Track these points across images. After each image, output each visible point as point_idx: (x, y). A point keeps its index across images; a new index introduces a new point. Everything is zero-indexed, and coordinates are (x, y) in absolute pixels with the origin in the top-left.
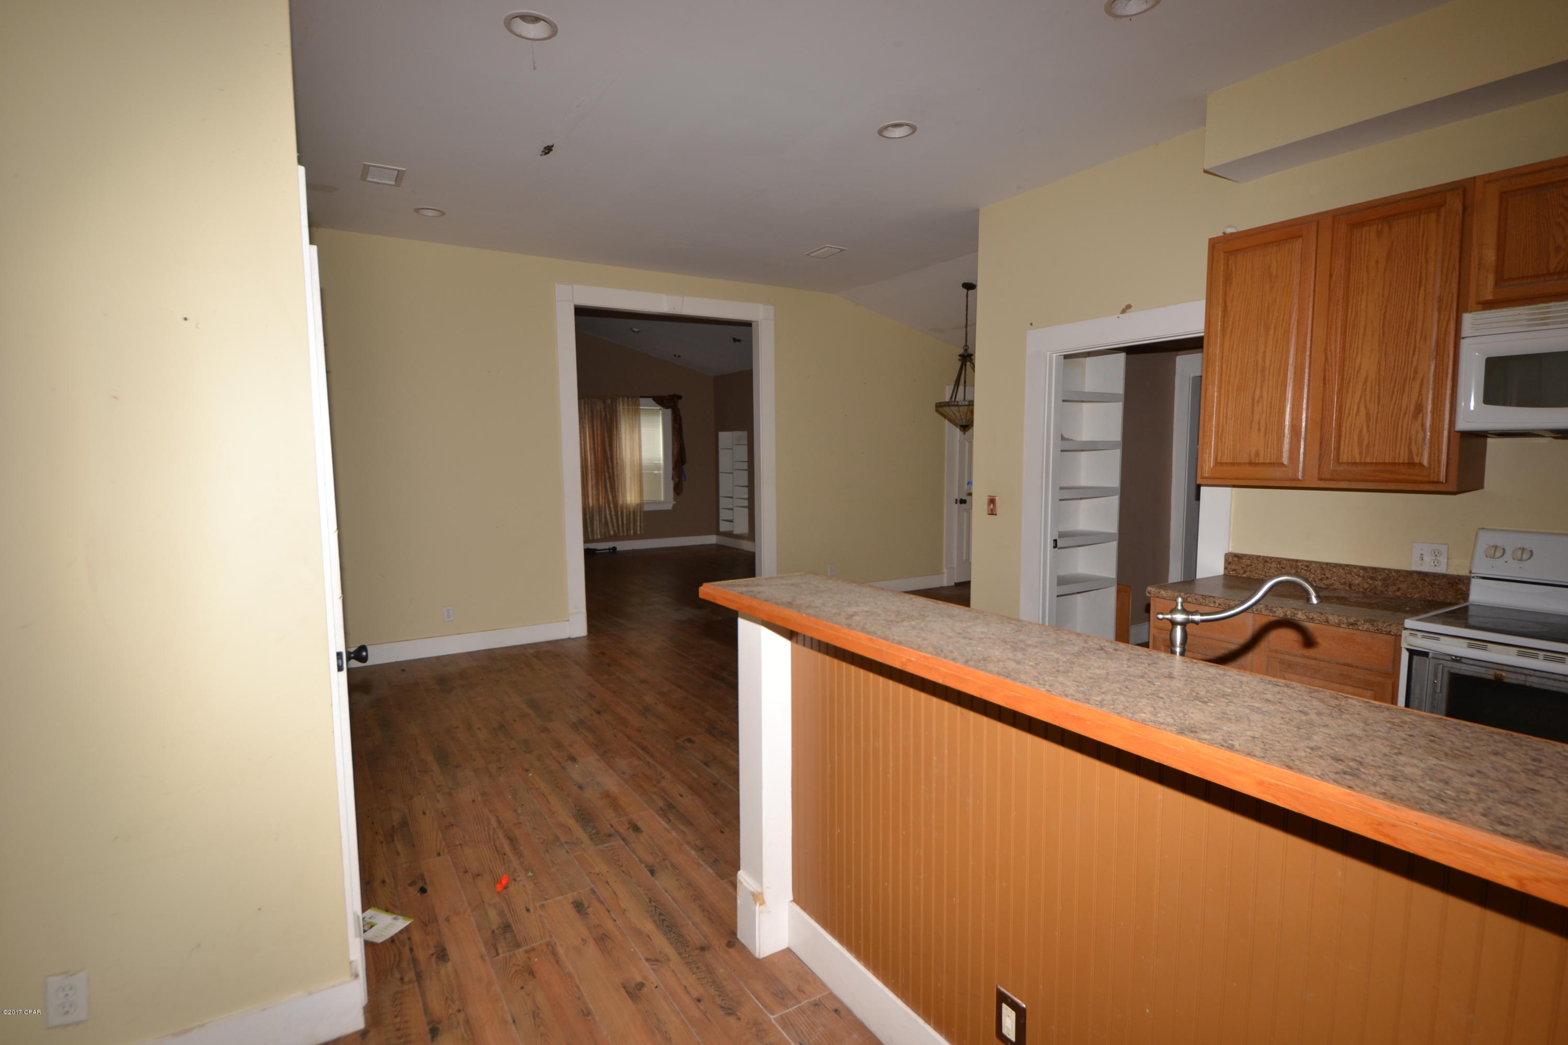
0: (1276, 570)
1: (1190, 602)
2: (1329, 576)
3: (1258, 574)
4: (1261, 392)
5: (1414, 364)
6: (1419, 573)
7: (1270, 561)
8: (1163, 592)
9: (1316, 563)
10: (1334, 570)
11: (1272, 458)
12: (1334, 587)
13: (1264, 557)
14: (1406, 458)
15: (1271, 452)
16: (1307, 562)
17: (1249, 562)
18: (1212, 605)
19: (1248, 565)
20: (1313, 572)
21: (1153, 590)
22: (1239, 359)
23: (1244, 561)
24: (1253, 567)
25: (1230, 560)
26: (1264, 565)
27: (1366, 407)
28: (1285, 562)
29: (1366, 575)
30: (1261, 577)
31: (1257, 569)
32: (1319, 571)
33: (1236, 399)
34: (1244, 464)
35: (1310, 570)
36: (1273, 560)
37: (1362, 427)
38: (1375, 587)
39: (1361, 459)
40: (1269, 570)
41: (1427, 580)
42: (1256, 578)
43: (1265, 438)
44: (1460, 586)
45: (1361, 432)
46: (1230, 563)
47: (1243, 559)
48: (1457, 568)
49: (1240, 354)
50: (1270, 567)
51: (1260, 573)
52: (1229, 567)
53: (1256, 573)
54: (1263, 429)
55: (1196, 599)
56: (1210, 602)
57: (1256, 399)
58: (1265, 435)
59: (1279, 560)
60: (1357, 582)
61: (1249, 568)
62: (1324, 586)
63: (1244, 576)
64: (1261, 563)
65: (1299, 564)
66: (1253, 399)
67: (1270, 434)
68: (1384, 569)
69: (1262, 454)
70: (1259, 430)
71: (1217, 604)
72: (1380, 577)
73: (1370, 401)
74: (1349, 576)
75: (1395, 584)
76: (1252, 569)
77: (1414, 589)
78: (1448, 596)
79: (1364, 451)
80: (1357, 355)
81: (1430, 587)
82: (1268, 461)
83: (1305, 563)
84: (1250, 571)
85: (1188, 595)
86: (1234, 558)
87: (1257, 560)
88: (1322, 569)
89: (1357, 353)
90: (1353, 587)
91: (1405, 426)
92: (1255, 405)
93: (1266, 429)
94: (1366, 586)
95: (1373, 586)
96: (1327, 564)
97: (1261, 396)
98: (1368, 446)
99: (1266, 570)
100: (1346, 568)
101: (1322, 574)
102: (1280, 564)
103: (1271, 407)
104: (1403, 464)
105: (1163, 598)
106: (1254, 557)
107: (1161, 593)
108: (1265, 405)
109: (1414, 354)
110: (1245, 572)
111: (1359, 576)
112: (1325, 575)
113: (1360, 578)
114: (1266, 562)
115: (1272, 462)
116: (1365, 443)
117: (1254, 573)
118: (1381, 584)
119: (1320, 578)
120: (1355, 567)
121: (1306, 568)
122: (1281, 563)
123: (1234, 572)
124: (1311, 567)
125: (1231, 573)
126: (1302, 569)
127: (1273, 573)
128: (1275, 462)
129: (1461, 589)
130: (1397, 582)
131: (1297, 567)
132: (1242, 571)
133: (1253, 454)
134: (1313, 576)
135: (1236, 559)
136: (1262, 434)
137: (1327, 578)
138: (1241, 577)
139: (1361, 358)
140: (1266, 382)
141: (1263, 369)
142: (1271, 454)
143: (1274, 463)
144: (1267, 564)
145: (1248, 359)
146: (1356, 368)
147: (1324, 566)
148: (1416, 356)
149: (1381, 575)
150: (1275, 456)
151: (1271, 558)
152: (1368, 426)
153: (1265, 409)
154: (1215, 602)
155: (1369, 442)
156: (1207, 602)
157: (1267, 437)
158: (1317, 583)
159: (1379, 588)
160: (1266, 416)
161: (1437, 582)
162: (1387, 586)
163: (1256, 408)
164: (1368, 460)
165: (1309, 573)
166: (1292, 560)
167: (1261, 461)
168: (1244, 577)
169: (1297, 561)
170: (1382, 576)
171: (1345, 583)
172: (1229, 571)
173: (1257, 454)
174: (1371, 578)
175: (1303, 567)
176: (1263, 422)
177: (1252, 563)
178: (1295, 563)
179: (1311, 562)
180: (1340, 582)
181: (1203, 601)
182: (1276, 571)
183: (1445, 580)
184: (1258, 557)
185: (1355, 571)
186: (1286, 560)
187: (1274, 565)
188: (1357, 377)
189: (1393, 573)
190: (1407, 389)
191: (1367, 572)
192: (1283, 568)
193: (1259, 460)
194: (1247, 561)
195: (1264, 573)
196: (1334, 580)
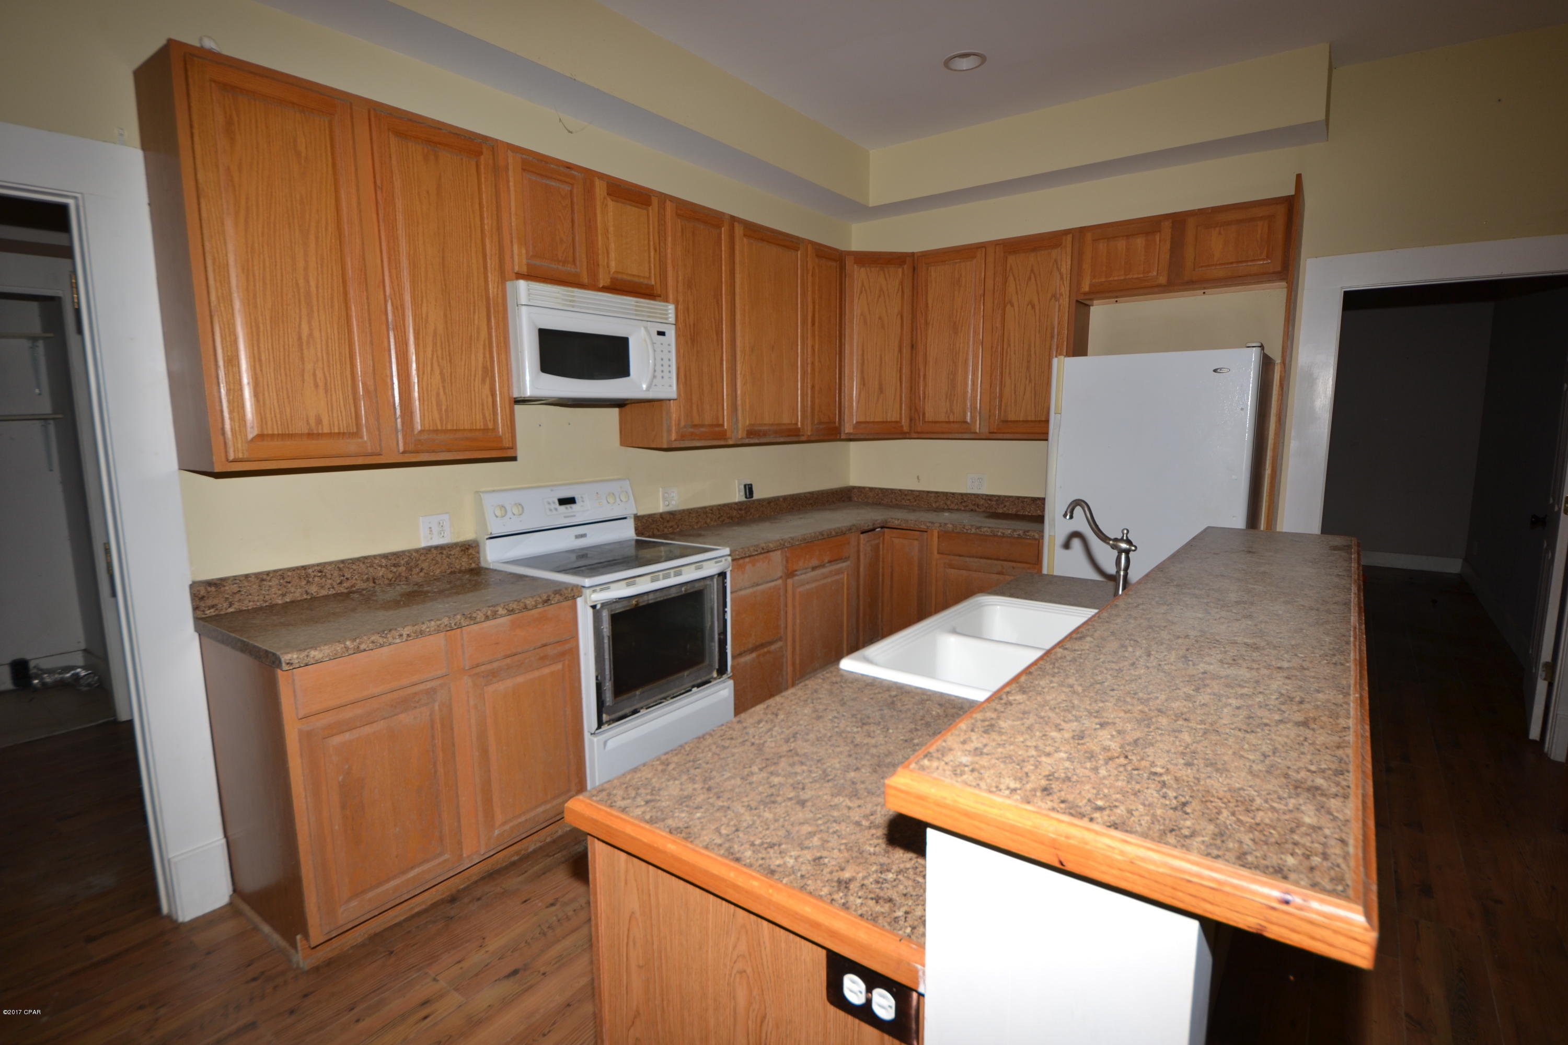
0: (279, 587)
1: (365, 650)
2: (349, 576)
3: (254, 601)
4: (311, 329)
5: (476, 322)
6: (436, 547)
7: (268, 578)
8: (313, 653)
9: (330, 563)
10: (354, 567)
11: (341, 426)
12: (357, 587)
13: (257, 575)
14: (482, 424)
15: (338, 417)
16: (318, 565)
17: (235, 588)
18: (398, 641)
19: (235, 593)
20: (329, 577)
21: (295, 656)
22: (268, 270)
23: (227, 588)
24: (243, 593)
25: (203, 592)
26: (260, 586)
27: (439, 365)
28: (289, 574)
29: (389, 563)
30: (258, 604)
31: (250, 594)
32: (336, 574)
33: (272, 335)
34: (302, 435)
35: (325, 575)
36: (271, 575)
37: (439, 388)
38: (400, 575)
39: (442, 426)
40: (268, 590)
41: (445, 552)
42: (250, 608)
43: (327, 397)
44: (471, 551)
45: (438, 394)
46: (202, 598)
47: (224, 586)
48: (467, 535)
49: (267, 264)
50: (270, 586)
51: (256, 598)
52: (202, 604)
53: (250, 601)
54: (321, 384)
55: (373, 642)
56: (394, 638)
57: (305, 337)
58: (326, 392)
59: (279, 573)
60: (381, 574)
61: (237, 597)
62: (345, 591)
63: (231, 610)
64: (255, 584)
65: (310, 571)
66: (300, 338)
67: (333, 392)
68: (403, 552)
69: (325, 421)
70: (316, 386)
71: (405, 636)
72: (402, 562)
73: (442, 358)
74: (371, 570)
75: (417, 566)
76: (242, 597)
77: (435, 565)
78: (463, 564)
79: (444, 417)
80: (422, 301)
81: (448, 559)
82: (336, 431)
83: (316, 568)
84: (240, 601)
85: (358, 641)
86: (209, 589)
87: (248, 581)
88: (340, 569)
89: (422, 297)
90: (377, 581)
91: (477, 390)
92: (305, 347)
93: (326, 384)
94: (390, 576)
95: (397, 574)
96: (343, 562)
97: (311, 335)
98: (446, 410)
99: (264, 592)
100: (366, 561)
101: (340, 576)
102: (283, 578)
103: (328, 353)
104: (480, 430)
105: (318, 662)
106: (241, 579)
107: (312, 656)
108: (319, 346)
109: (474, 312)
110: (231, 605)
111: (381, 566)
112: (344, 576)
113: (383, 569)
114: (263, 580)
115: (342, 431)
116: (444, 408)
117: (246, 602)
118: (404, 568)
119: (339, 581)
120: (375, 557)
121: (319, 574)
122: (285, 576)
123: (212, 610)
124: (325, 571)
125: (208, 612)
126: (315, 576)
127: (275, 594)
128: (345, 431)
129: (471, 554)
130: (419, 562)
131: (307, 576)
132: (225, 605)
133: (312, 422)
134: (329, 581)
135: (213, 589)
136: (321, 391)
137: (347, 579)
138: (226, 614)
139: (427, 306)
140: (316, 314)
141: (308, 294)
142: (338, 421)
143: (344, 433)
144: (265, 583)
145: (282, 276)
146: (424, 316)
147: (342, 566)
148: (477, 314)
149: (403, 559)
150: (344, 422)
151: (268, 573)
152: (444, 387)
153: (319, 354)
154: (401, 635)
155: (447, 406)
156: (390, 640)
157: (329, 396)
158: (337, 589)
159: (403, 574)
160: (323, 363)
161: (452, 553)
162: (411, 570)
163: (305, 351)
164: (449, 427)
165: (324, 579)
166: (297, 568)
167: (326, 430)
168: (232, 612)
169: (304, 568)
170: (405, 560)
171: (368, 579)
172: (203, 611)
173: (319, 421)
174: (395, 565)
175: (315, 573)
176: (319, 374)
177: (240, 587)
178: (303, 571)
179: (324, 565)
180: (362, 580)
181: (385, 640)
182: (279, 590)
183: (458, 549)
184: (247, 576)
185: (377, 561)
186: (289, 570)
187: (274, 582)
188: (426, 327)
189: (414, 554)
190: (473, 349)
191: (390, 560)
192: (289, 582)
193: (322, 429)
194: (232, 587)
195: (262, 597)
196: (356, 579)
